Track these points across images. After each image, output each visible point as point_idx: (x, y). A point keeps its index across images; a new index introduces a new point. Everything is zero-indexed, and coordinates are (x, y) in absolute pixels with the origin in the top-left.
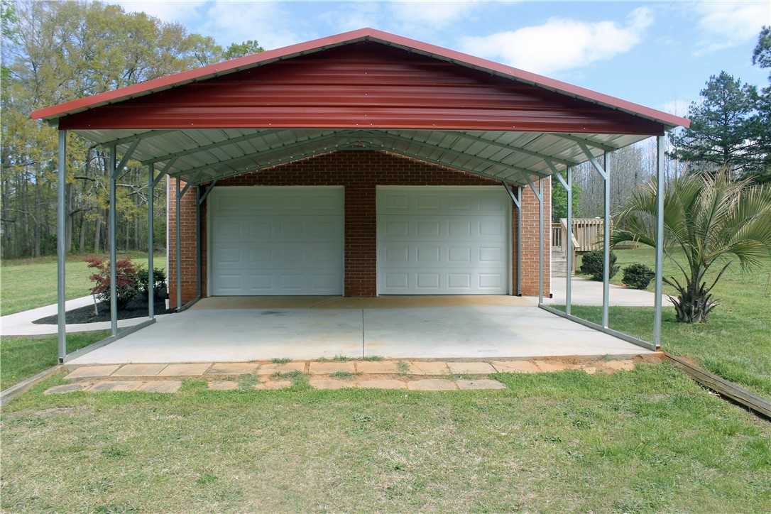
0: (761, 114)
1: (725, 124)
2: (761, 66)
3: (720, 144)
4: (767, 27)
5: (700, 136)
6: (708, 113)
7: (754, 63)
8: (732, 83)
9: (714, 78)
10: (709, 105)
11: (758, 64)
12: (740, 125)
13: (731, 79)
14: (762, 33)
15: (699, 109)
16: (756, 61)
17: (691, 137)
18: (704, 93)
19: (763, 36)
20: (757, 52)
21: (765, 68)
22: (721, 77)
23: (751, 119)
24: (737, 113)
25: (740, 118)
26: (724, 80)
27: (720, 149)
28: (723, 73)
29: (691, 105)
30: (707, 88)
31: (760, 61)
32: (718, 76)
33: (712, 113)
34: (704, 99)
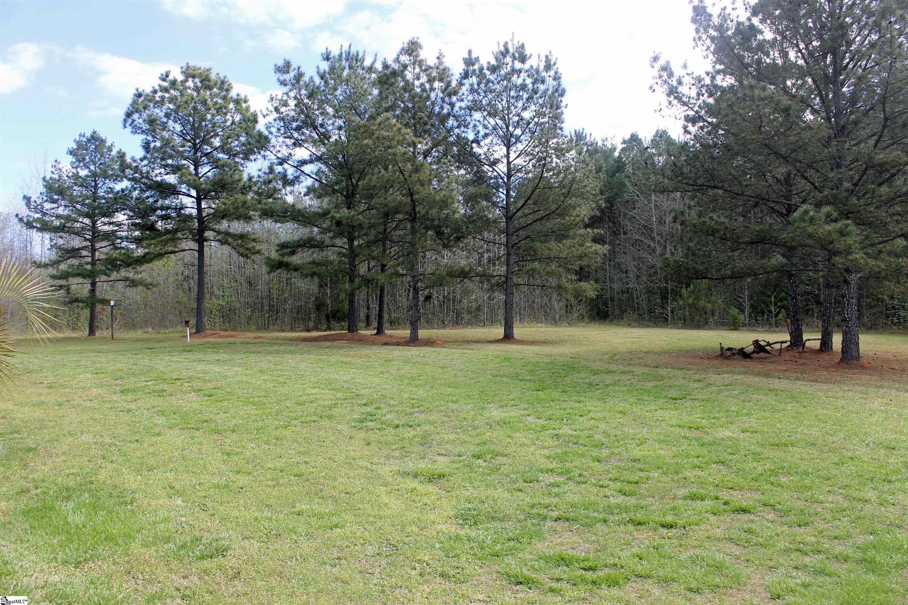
0: (132, 186)
1: (95, 193)
2: (132, 132)
3: (87, 215)
4: (140, 90)
5: (63, 203)
6: (76, 176)
7: (125, 127)
8: (104, 146)
9: (84, 136)
10: (77, 168)
11: (129, 129)
12: (110, 196)
13: (103, 141)
14: (135, 95)
15: (64, 170)
16: (127, 125)
17: (53, 203)
18: (71, 153)
19: (136, 98)
20: (129, 115)
21: (136, 135)
22: (92, 136)
23: (123, 191)
24: (107, 181)
25: (110, 188)
26: (96, 140)
27: (87, 221)
28: (95, 132)
29: (54, 164)
30: (75, 147)
31: (131, 125)
32: (88, 134)
33: (81, 177)
34: (71, 158)
